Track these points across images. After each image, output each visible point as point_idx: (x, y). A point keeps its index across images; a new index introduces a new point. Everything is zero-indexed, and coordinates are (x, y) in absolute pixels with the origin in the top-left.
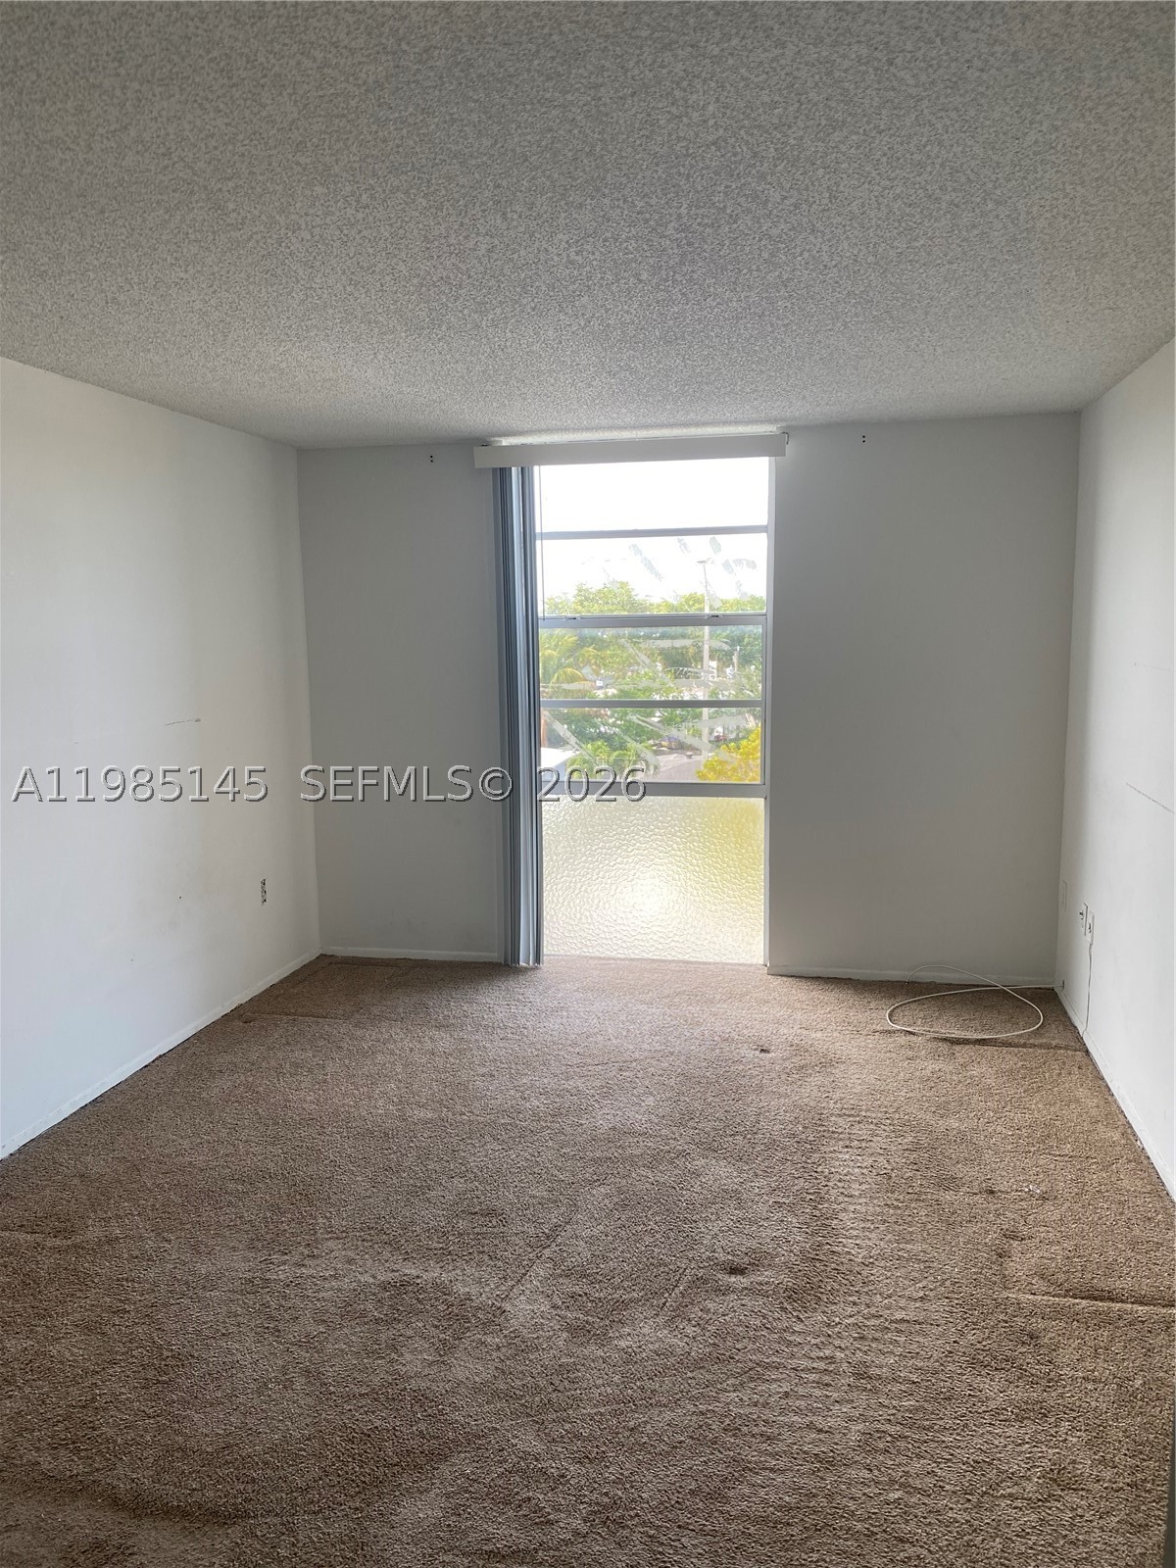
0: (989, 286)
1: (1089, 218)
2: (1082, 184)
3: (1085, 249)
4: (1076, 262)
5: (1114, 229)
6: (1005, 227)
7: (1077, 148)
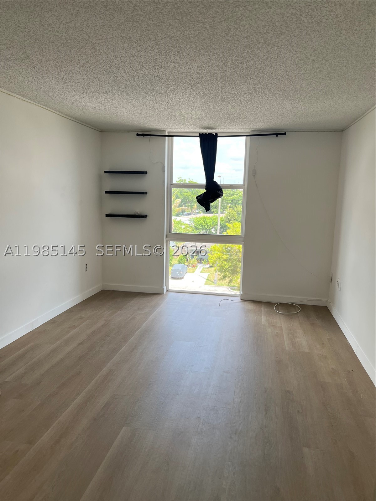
2: (352, 57)
5: (359, 71)
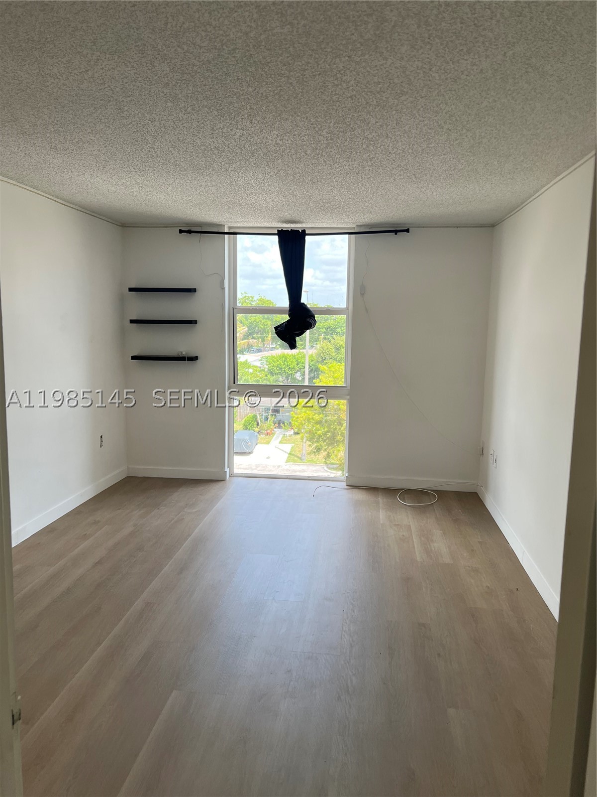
0: (460, 165)
1: (505, 139)
3: (503, 152)
4: (498, 158)
6: (469, 141)
7: (503, 110)
